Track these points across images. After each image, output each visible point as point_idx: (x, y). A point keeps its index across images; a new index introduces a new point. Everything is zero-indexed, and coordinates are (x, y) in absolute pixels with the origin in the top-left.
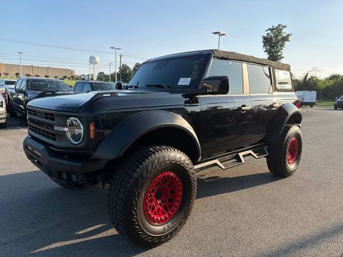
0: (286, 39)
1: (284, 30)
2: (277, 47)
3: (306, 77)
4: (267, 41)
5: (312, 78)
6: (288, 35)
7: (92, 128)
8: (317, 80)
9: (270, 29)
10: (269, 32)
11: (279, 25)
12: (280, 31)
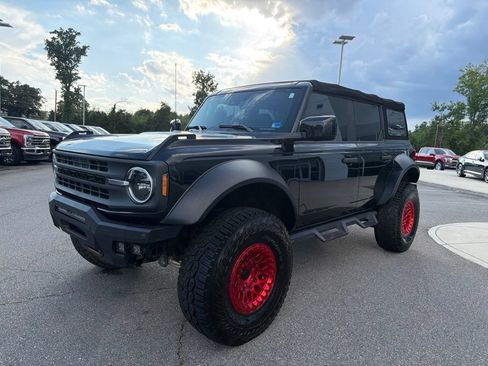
0: (82, 52)
1: (77, 39)
2: (70, 62)
3: (114, 109)
4: (53, 49)
5: (121, 111)
6: (85, 48)
7: (165, 179)
8: (129, 115)
9: (55, 32)
10: (56, 36)
11: (70, 30)
12: (72, 38)
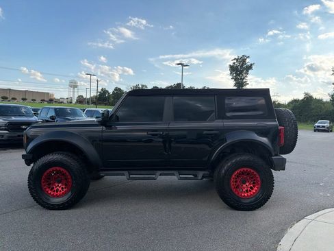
1: (248, 60)
2: (243, 75)
4: (233, 69)
6: (251, 65)
9: (235, 59)
10: (235, 61)
11: (243, 56)
12: (244, 61)
